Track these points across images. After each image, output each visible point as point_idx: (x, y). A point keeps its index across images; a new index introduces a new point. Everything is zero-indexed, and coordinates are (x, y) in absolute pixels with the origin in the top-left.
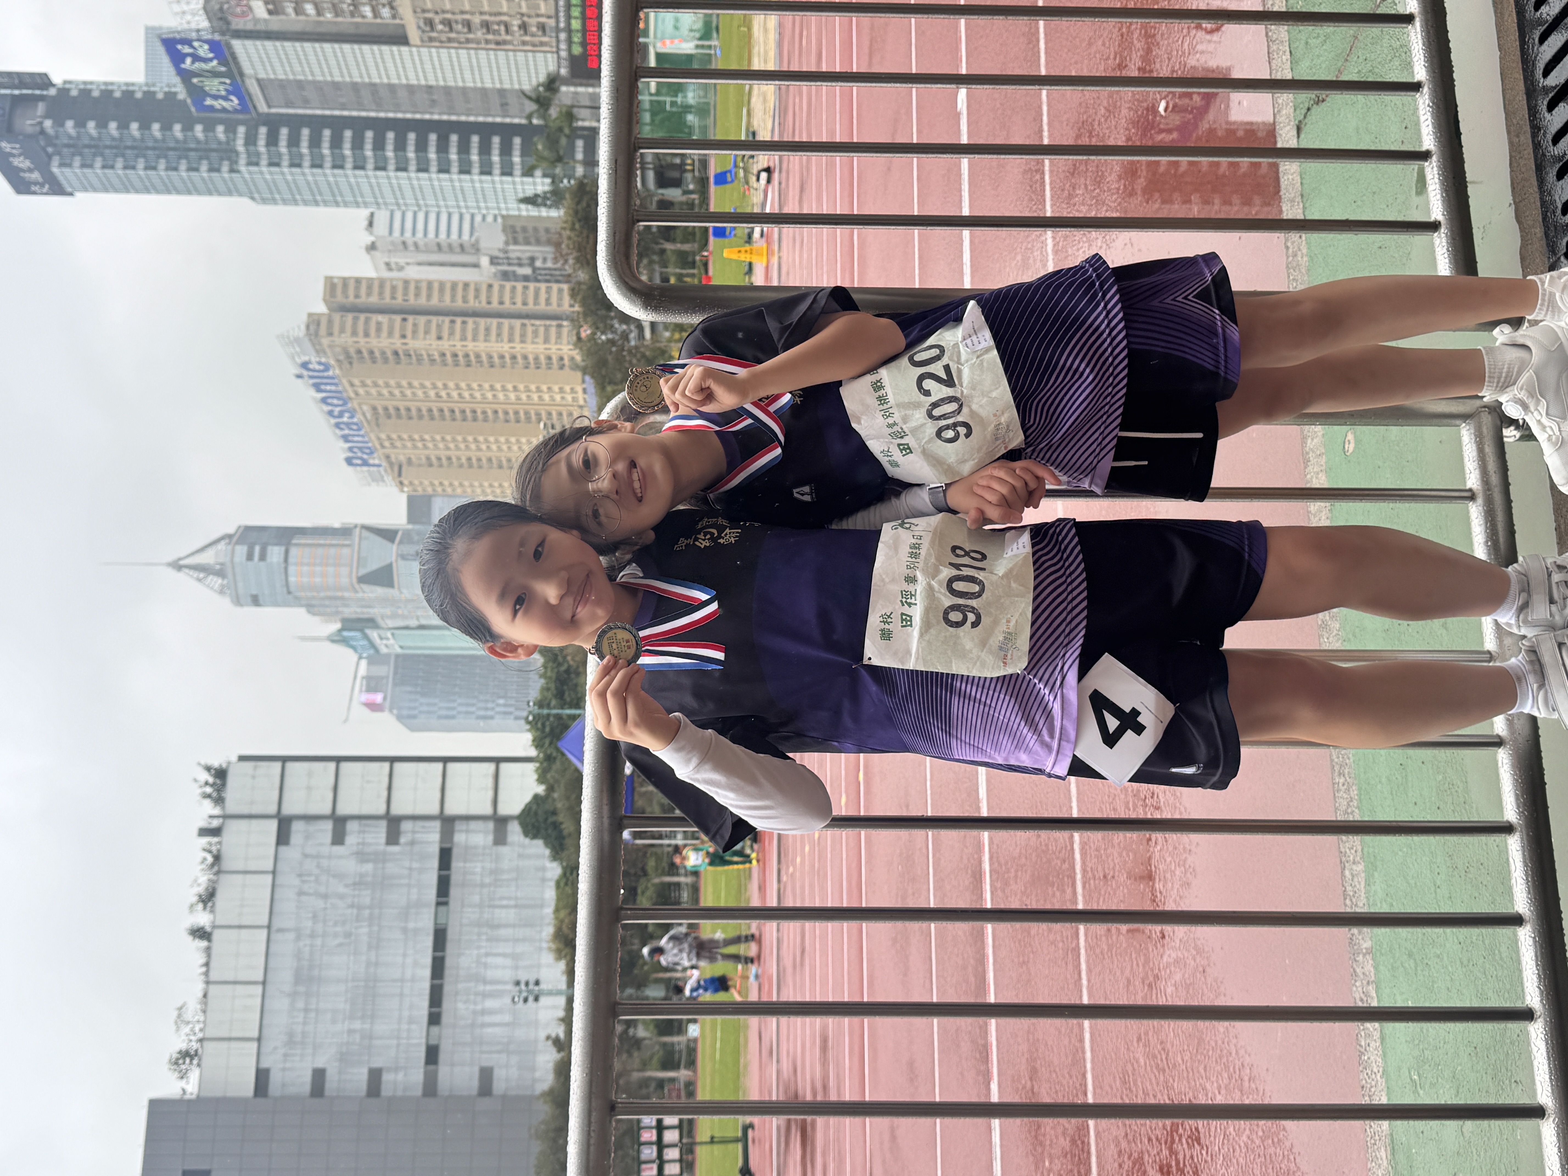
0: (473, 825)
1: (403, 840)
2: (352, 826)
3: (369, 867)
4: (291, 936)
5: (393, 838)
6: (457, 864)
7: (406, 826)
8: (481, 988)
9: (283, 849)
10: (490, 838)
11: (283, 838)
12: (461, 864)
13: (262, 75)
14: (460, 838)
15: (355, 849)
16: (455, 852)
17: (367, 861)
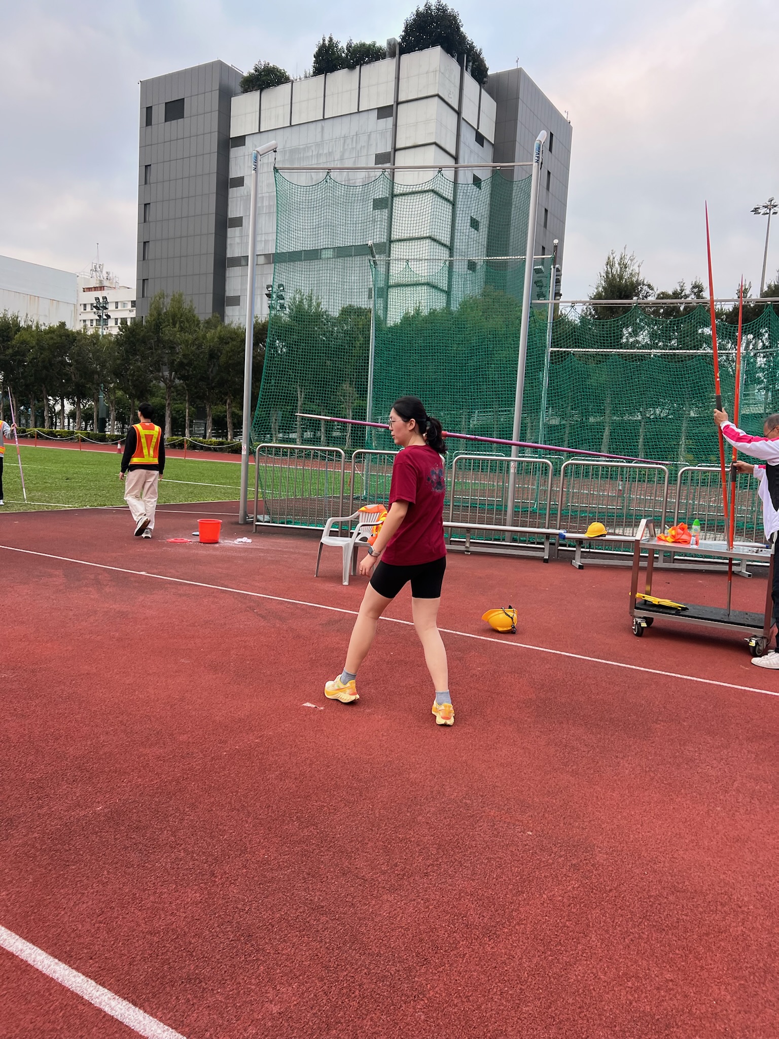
1: (376, 212)
2: (388, 167)
5: (378, 204)
6: (357, 261)
7: (386, 213)
9: (375, 114)
11: (382, 112)
12: (357, 265)
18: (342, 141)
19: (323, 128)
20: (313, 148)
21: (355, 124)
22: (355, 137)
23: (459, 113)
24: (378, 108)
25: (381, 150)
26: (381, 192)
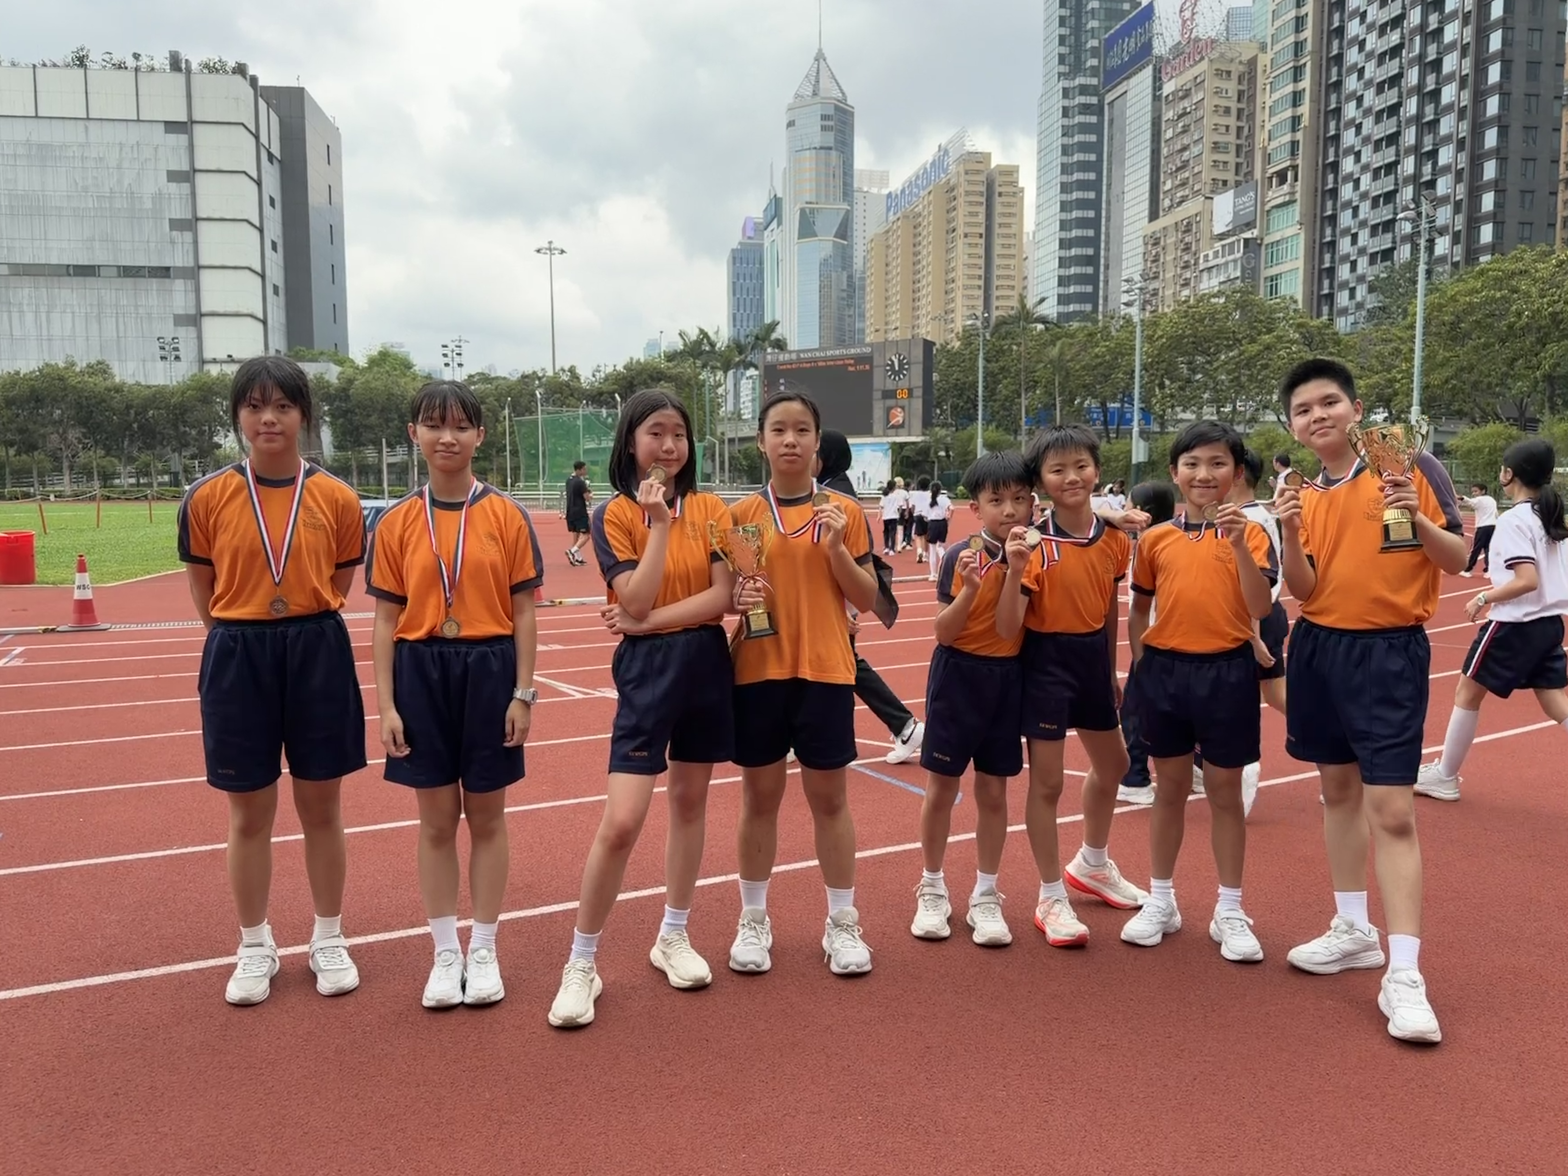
0: (192, 296)
1: (175, 233)
2: (185, 187)
3: (148, 205)
4: (82, 139)
5: (177, 225)
6: (154, 283)
7: (188, 236)
8: (43, 309)
9: (162, 127)
10: (181, 312)
11: (171, 126)
12: (155, 287)
13: (1129, 95)
14: (179, 285)
15: (165, 191)
16: (167, 280)
17: (154, 203)
18: (118, 149)
19: (86, 128)
20: (75, 148)
21: (134, 133)
22: (135, 148)
23: (257, 137)
24: (166, 122)
25: (174, 167)
26: (180, 212)
